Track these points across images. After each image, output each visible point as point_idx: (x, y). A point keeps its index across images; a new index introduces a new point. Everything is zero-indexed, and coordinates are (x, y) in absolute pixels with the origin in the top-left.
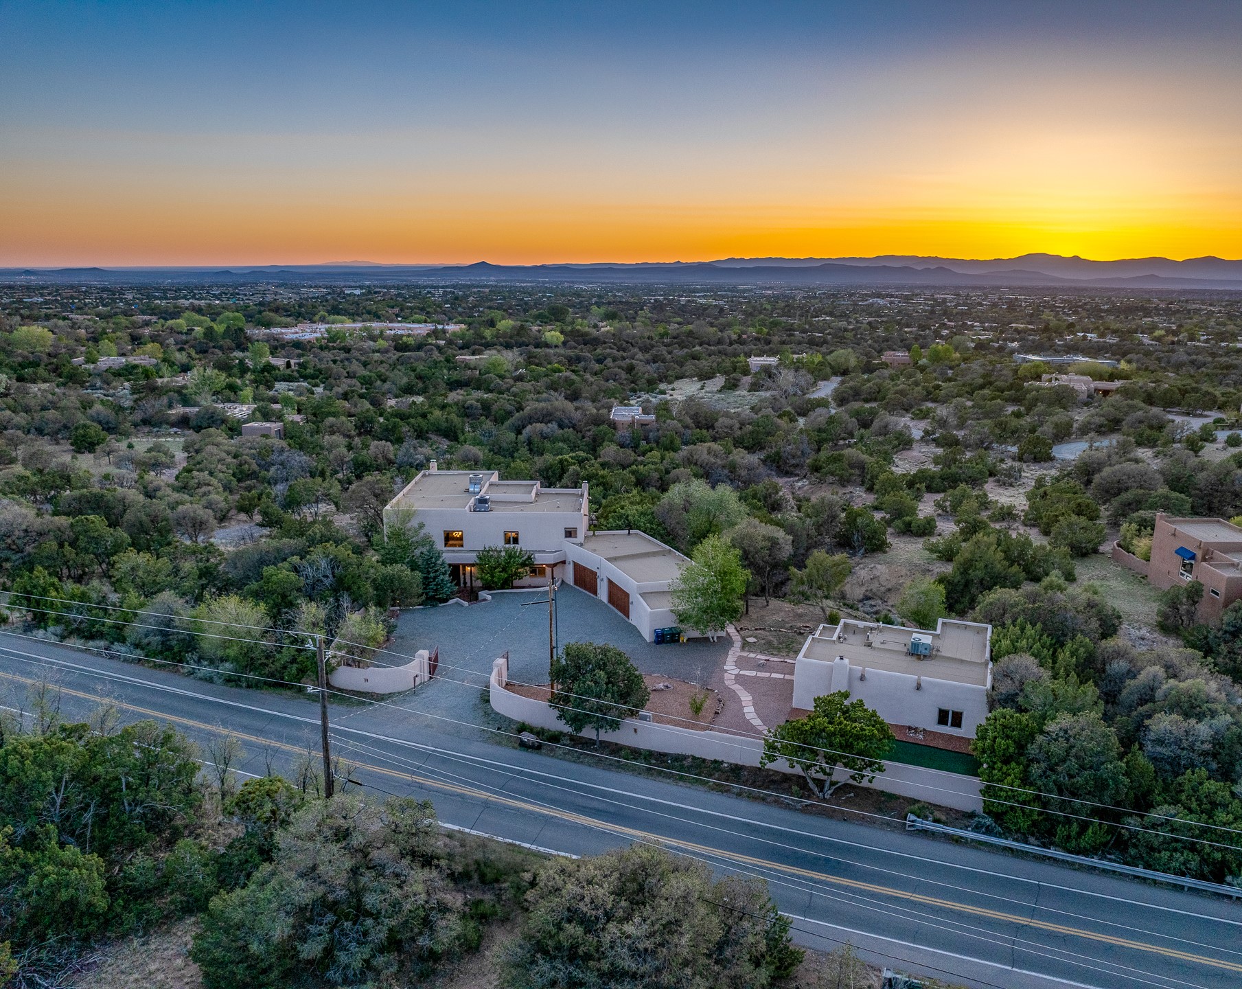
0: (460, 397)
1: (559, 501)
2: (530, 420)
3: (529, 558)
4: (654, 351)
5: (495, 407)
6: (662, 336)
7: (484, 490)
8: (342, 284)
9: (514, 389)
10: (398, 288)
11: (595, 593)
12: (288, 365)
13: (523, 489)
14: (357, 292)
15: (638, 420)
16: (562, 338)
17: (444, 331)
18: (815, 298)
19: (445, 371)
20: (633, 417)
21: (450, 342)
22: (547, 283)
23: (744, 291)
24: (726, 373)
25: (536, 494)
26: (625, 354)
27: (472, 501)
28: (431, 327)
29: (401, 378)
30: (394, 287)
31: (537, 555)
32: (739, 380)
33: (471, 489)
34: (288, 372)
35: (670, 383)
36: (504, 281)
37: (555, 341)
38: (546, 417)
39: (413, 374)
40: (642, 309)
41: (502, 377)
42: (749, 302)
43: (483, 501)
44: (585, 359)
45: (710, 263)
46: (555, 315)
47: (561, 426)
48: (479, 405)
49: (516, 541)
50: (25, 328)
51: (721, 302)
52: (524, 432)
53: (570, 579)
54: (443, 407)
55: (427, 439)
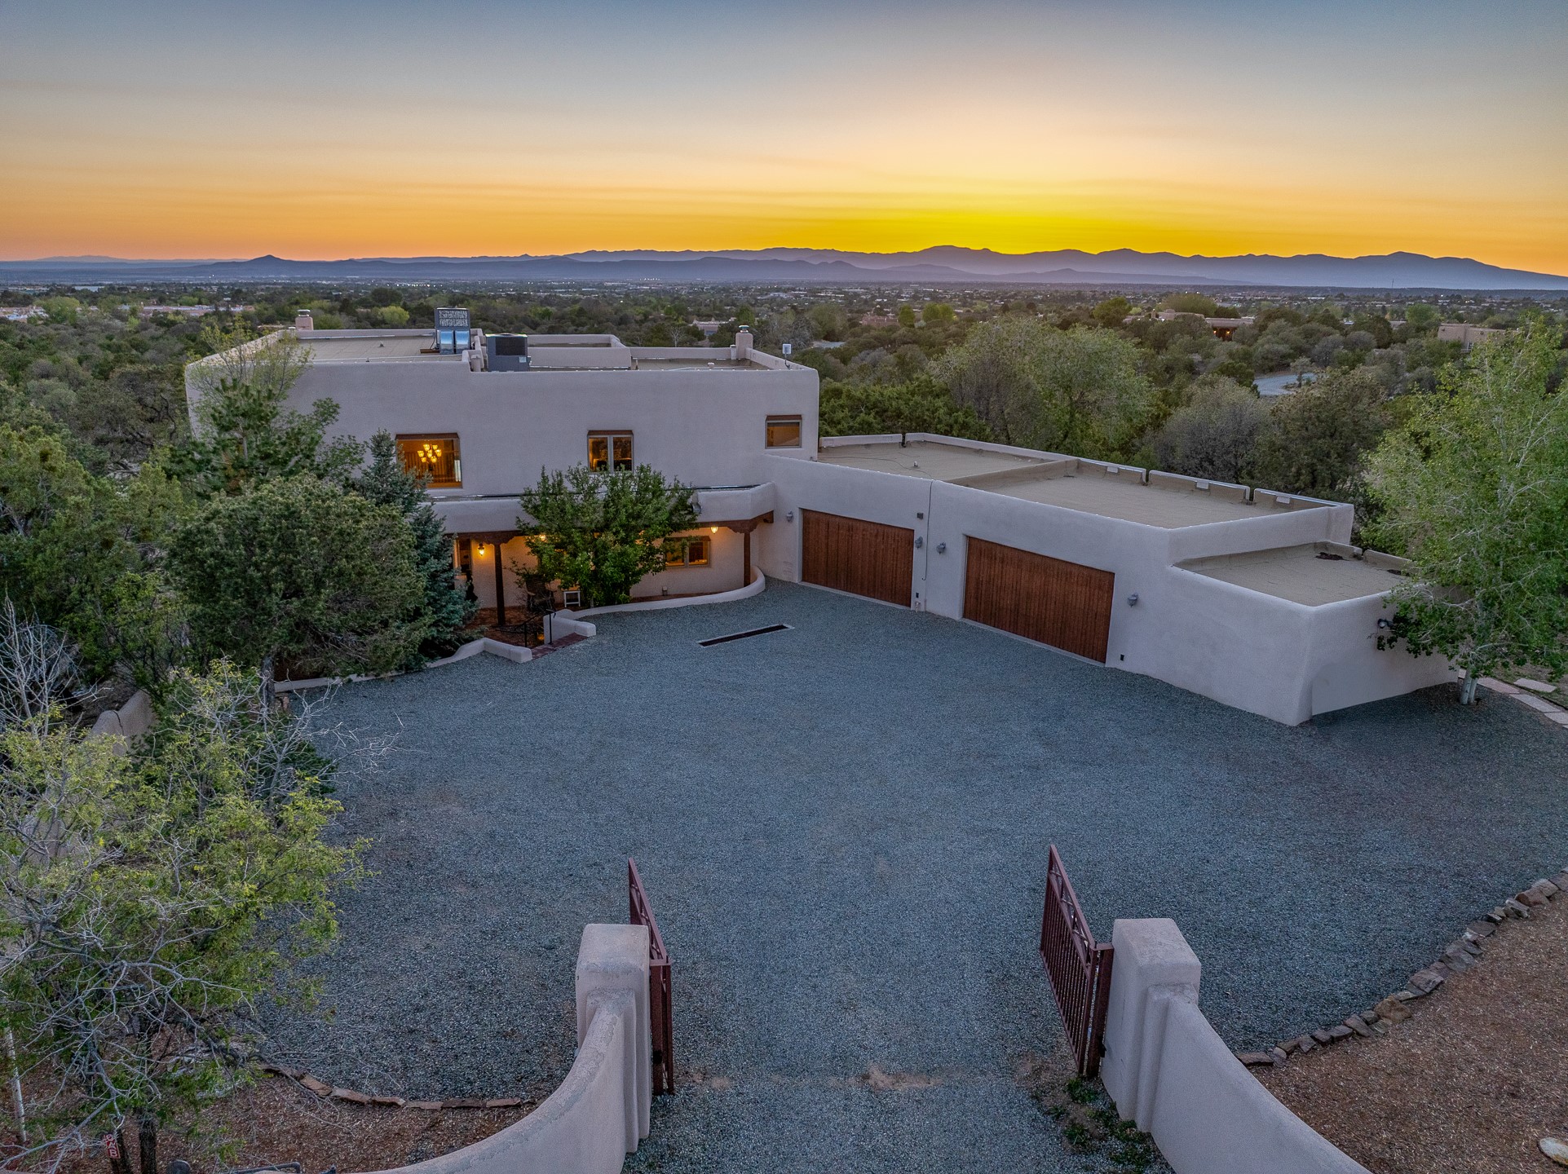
3: (683, 505)
11: (903, 595)
14: (93, 289)
18: (703, 292)
22: (359, 280)
23: (615, 287)
28: (207, 309)
31: (702, 495)
33: (445, 342)
42: (626, 297)
45: (565, 257)
53: (788, 565)
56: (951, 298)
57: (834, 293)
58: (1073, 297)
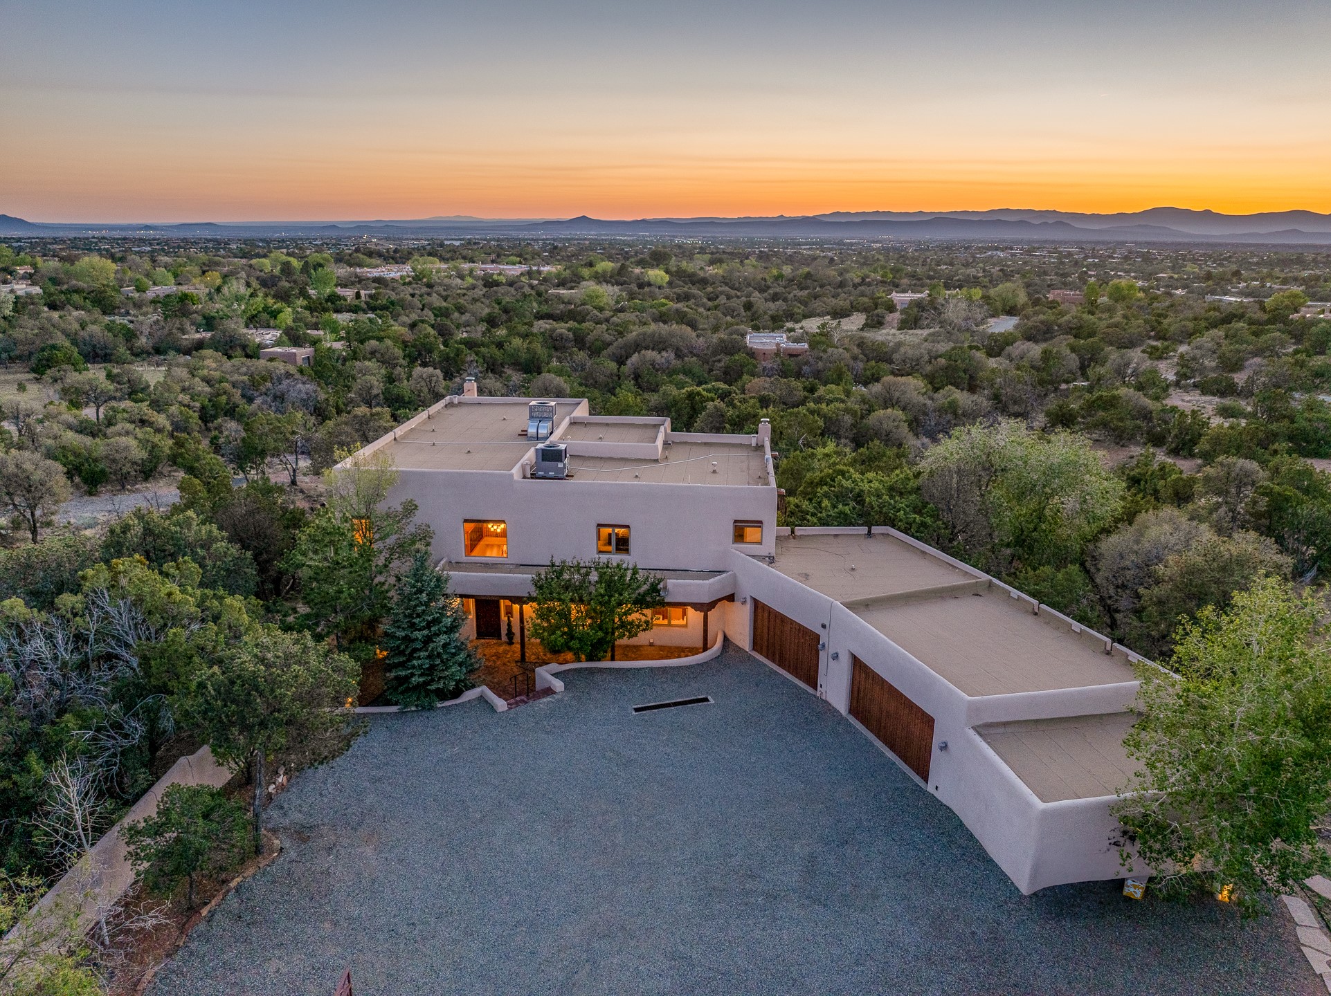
0: (548, 326)
1: (716, 459)
2: (637, 346)
3: (654, 589)
4: (771, 291)
5: (590, 338)
6: (777, 278)
7: (558, 432)
8: (444, 237)
9: (615, 319)
10: (498, 240)
11: (813, 682)
12: (358, 296)
13: (636, 433)
14: (457, 243)
15: (786, 349)
16: (667, 278)
17: (539, 272)
18: (928, 250)
19: (535, 304)
20: (778, 345)
21: (545, 280)
22: (648, 236)
23: (852, 244)
24: (865, 310)
25: (666, 443)
26: (739, 294)
27: (530, 455)
28: (525, 268)
29: (482, 309)
30: (494, 239)
31: (671, 583)
32: (884, 317)
33: (532, 431)
34: (357, 302)
35: (797, 321)
36: (604, 235)
37: (659, 281)
38: (659, 344)
39: (497, 307)
40: (747, 258)
41: (601, 309)
42: (860, 253)
43: (551, 456)
44: (694, 297)
45: (814, 218)
46: (658, 258)
47: (679, 355)
48: (571, 335)
49: (623, 545)
50: (86, 259)
51: (830, 254)
52: (629, 362)
53: (742, 636)
54: (525, 336)
55: (501, 374)
56: (1163, 260)
57: (1049, 252)
58: (1292, 260)
